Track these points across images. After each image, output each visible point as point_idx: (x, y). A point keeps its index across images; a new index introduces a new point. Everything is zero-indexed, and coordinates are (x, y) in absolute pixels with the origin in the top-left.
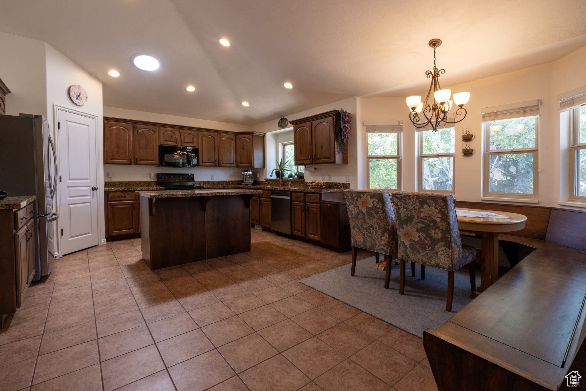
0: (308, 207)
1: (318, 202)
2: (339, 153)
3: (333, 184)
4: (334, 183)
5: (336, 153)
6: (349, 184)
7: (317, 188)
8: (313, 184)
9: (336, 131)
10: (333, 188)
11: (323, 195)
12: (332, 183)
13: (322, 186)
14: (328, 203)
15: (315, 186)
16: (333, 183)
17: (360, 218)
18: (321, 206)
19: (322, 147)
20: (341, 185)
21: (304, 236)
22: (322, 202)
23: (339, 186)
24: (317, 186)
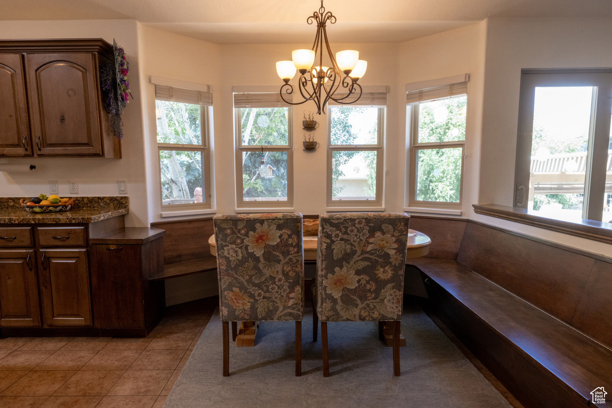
0: (48, 259)
1: (81, 242)
2: (108, 135)
3: (86, 201)
4: (88, 198)
5: (104, 135)
6: (126, 198)
7: (56, 212)
8: (43, 203)
9: (101, 88)
10: (84, 208)
11: (90, 226)
12: (81, 199)
13: (66, 207)
14: (110, 242)
15: (51, 208)
16: (83, 198)
17: (247, 268)
18: (88, 253)
19: (63, 119)
20: (108, 201)
21: (37, 324)
22: (90, 243)
23: (102, 204)
24: (56, 207)
